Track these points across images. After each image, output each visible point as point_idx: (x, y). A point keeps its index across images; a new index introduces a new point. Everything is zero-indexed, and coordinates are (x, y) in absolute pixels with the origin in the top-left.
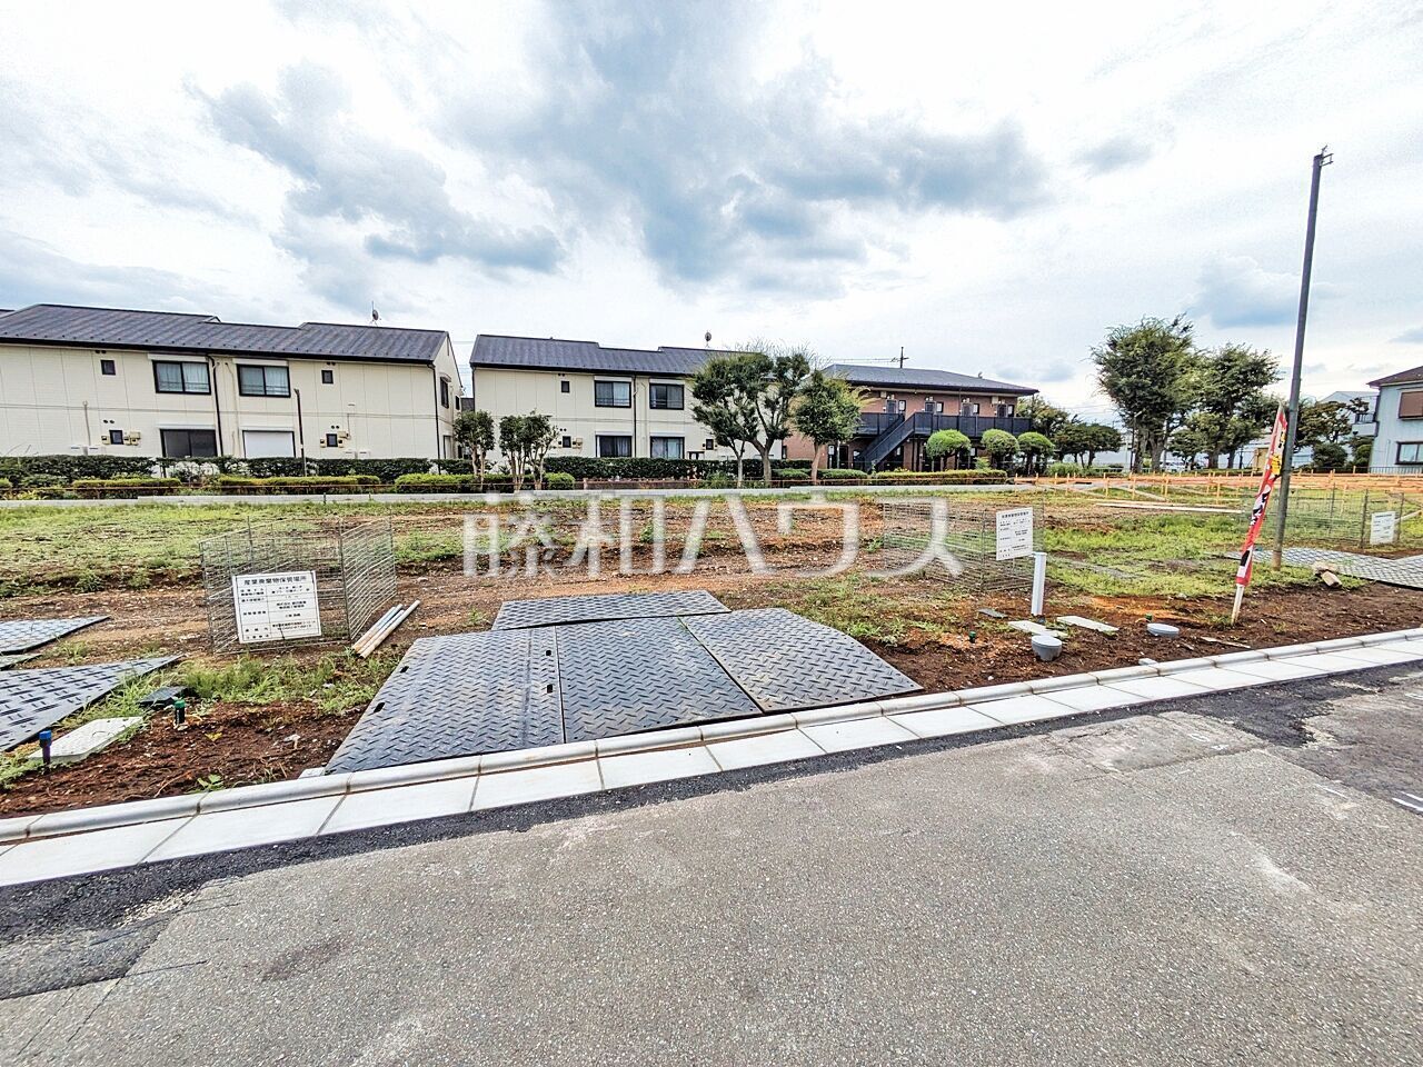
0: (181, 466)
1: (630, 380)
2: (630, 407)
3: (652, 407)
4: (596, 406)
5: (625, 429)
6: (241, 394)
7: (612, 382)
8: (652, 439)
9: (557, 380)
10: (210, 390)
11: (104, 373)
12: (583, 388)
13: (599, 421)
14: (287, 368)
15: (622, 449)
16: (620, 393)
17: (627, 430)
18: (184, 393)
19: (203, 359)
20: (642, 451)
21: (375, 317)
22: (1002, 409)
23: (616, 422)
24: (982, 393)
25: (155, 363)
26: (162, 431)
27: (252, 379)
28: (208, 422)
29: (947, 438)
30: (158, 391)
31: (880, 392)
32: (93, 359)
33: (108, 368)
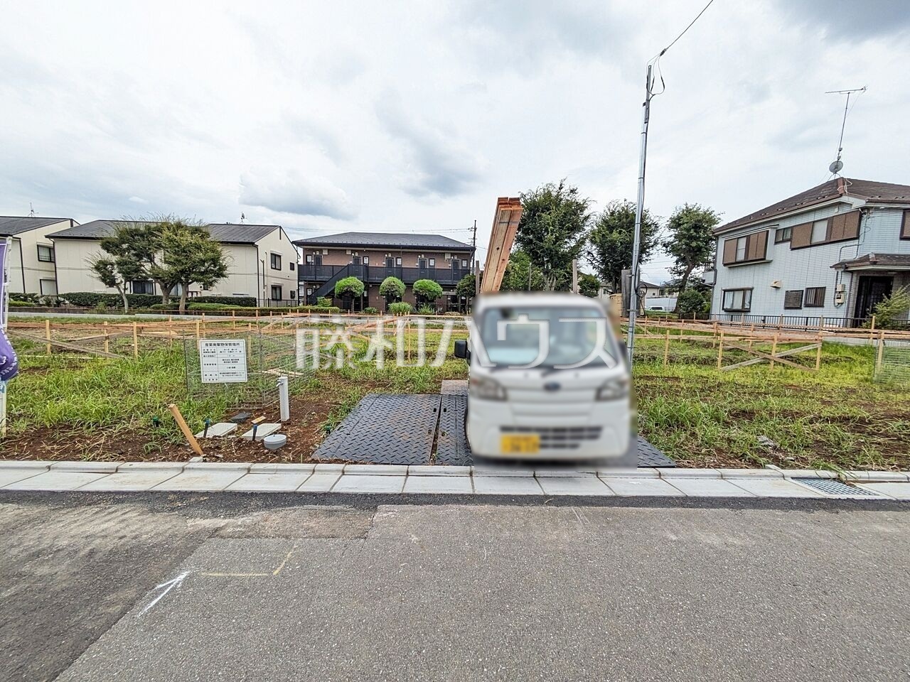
20: (160, 290)
22: (455, 263)
24: (437, 252)
31: (346, 250)
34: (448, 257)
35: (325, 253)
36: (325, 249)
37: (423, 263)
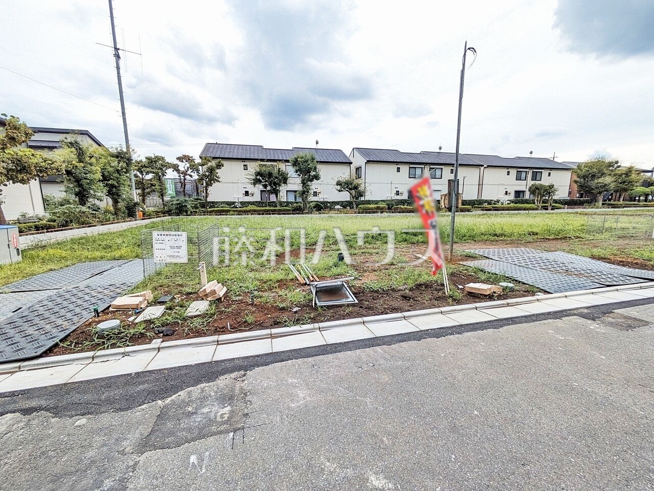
1: (527, 170)
2: (525, 180)
3: (532, 180)
4: (516, 180)
5: (523, 188)
6: (431, 178)
7: (521, 171)
9: (506, 171)
13: (516, 185)
14: (442, 169)
15: (521, 195)
16: (523, 175)
18: (415, 178)
20: (527, 195)
21: (440, 149)
23: (521, 186)
25: (409, 168)
27: (433, 172)
30: (409, 177)
32: (395, 167)
33: (398, 170)
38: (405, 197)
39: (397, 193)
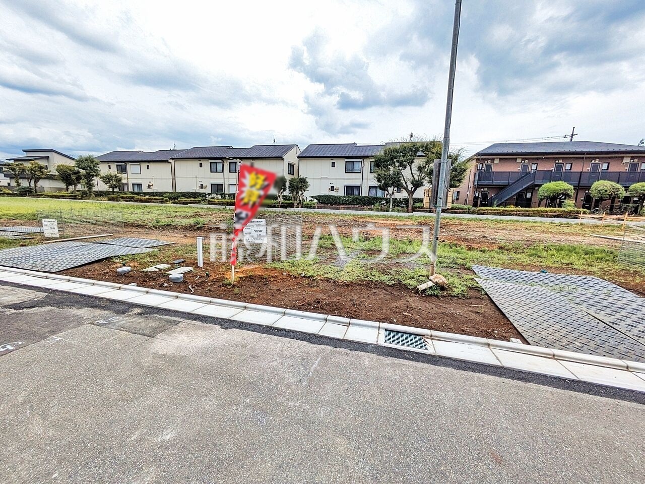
0: (213, 196)
1: (361, 160)
2: (360, 173)
3: (370, 172)
4: (346, 172)
5: (357, 183)
6: (230, 172)
7: (353, 162)
8: (370, 187)
9: (330, 162)
10: (223, 171)
11: (200, 167)
12: (341, 164)
13: (347, 179)
15: (356, 192)
16: (357, 166)
17: (358, 183)
18: (217, 172)
19: (221, 161)
20: (365, 193)
21: (274, 141)
22: (634, 166)
23: (354, 180)
25: (211, 163)
26: (212, 184)
27: (233, 166)
28: (220, 182)
29: (554, 187)
30: (211, 172)
31: (516, 159)
32: (197, 163)
33: (201, 165)
34: (627, 160)
35: (497, 161)
36: (497, 158)
37: (595, 167)
38: (208, 190)
39: (202, 186)
